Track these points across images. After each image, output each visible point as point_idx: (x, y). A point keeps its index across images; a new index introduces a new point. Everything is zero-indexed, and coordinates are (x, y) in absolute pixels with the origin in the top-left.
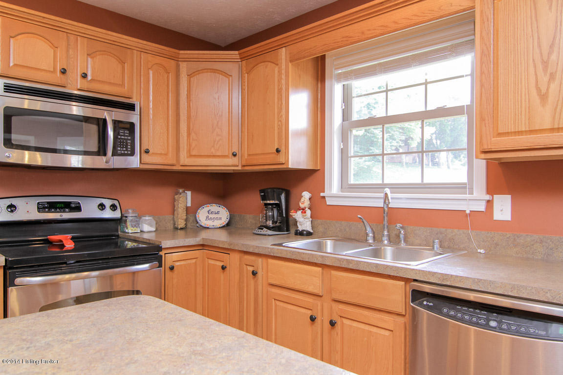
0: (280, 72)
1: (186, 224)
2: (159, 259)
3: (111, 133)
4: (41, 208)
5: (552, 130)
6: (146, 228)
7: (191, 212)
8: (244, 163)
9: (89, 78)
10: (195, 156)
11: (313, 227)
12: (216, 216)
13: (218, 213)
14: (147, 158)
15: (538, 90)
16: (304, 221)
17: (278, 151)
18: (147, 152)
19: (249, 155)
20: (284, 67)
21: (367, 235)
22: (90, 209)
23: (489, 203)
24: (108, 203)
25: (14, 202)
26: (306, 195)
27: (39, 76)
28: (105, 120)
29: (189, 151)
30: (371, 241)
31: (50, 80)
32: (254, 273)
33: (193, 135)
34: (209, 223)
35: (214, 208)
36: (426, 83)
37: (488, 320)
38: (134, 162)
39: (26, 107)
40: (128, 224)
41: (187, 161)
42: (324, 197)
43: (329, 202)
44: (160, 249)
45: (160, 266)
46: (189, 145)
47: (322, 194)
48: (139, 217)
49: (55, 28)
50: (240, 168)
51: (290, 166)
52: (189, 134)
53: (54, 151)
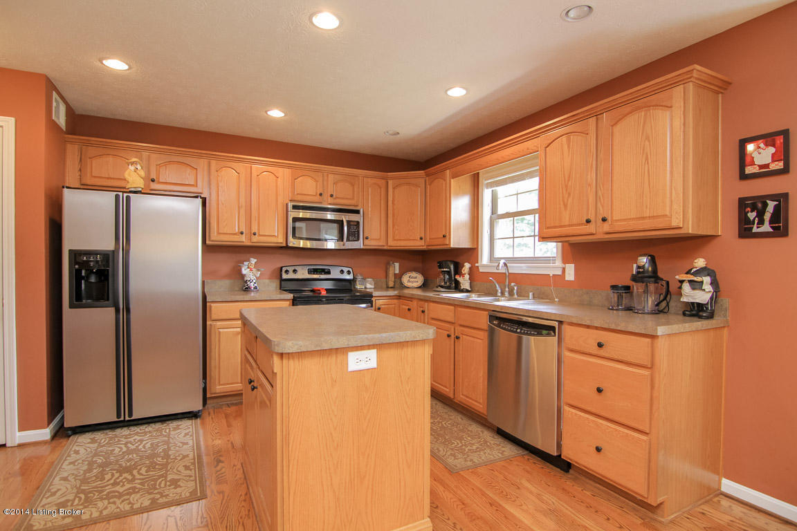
0: (446, 184)
1: (394, 285)
2: (371, 302)
3: (346, 228)
4: (310, 272)
5: (569, 226)
6: (368, 286)
7: (399, 277)
8: (427, 244)
9: (334, 196)
10: (397, 240)
11: (471, 287)
12: (415, 280)
13: (416, 278)
14: (367, 242)
15: (564, 201)
16: (465, 282)
17: (444, 236)
18: (367, 238)
19: (430, 239)
20: (448, 181)
21: (497, 291)
22: (335, 274)
23: (564, 270)
24: (346, 269)
25: (296, 268)
26: (467, 265)
27: (308, 199)
28: (342, 221)
29: (393, 237)
30: (499, 295)
31: (313, 200)
32: (423, 312)
33: (396, 227)
34: (410, 285)
35: (414, 274)
36: (517, 194)
37: (517, 329)
38: (359, 245)
39: (301, 216)
40: (357, 282)
41: (393, 244)
42: (478, 267)
43: (481, 270)
44: (372, 297)
45: (372, 306)
46: (394, 232)
47: (477, 265)
48: (364, 279)
49: (317, 171)
50: (425, 247)
51: (452, 246)
52: (393, 226)
53: (319, 240)
